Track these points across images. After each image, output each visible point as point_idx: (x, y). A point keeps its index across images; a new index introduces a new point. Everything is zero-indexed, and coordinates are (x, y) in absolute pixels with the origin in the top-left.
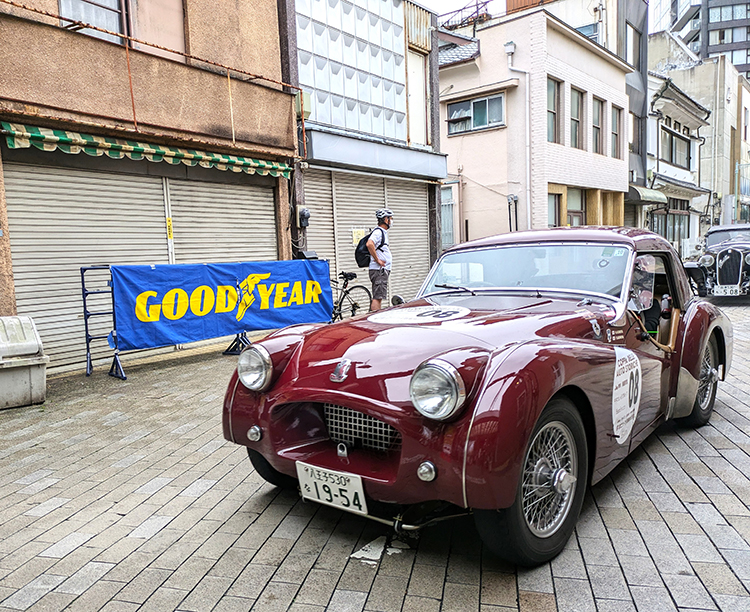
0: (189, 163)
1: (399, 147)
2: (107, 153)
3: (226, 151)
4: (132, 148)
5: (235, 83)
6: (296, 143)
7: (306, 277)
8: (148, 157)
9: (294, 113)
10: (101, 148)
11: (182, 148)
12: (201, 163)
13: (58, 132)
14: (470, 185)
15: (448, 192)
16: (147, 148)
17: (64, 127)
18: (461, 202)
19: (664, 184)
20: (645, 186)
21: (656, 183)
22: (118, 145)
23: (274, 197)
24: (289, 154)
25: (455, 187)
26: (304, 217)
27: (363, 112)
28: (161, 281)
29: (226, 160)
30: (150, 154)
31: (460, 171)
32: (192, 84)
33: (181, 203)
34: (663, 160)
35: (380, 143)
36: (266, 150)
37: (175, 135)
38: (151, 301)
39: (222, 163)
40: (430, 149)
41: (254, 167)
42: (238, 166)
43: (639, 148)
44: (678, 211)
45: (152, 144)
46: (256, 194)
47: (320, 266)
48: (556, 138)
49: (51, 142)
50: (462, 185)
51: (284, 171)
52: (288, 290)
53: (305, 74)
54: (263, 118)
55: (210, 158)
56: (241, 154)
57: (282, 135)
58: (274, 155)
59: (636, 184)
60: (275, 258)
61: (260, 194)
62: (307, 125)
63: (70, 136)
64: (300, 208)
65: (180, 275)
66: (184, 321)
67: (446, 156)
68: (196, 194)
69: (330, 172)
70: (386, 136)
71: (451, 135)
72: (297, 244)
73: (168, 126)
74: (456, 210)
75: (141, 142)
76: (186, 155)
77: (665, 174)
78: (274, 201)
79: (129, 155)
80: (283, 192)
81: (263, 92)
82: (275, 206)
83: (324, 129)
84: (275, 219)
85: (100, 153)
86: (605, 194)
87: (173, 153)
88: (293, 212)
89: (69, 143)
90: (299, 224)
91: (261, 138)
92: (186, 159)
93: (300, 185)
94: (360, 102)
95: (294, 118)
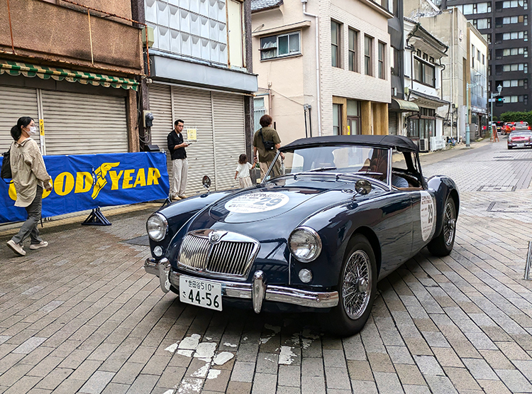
0: (57, 78)
1: (222, 68)
3: (87, 70)
4: (10, 66)
5: (94, 19)
6: (142, 64)
7: (148, 165)
8: (23, 73)
9: (141, 42)
11: (52, 67)
12: (67, 79)
14: (277, 96)
15: (262, 101)
16: (23, 67)
18: (271, 108)
19: (417, 98)
20: (403, 99)
21: (411, 97)
23: (126, 104)
24: (136, 72)
25: (266, 98)
26: (149, 120)
27: (195, 43)
29: (87, 76)
30: (25, 71)
31: (269, 86)
32: (60, 19)
33: (51, 108)
34: (415, 81)
35: (207, 65)
36: (118, 69)
37: (45, 57)
39: (83, 79)
40: (245, 70)
41: (109, 82)
42: (97, 81)
43: (398, 72)
44: (428, 117)
45: (27, 64)
46: (112, 102)
47: (158, 157)
48: (337, 63)
50: (271, 97)
51: (132, 85)
52: (133, 175)
53: (150, 14)
54: (117, 45)
55: (74, 74)
56: (99, 72)
57: (132, 58)
58: (125, 73)
59: (397, 97)
60: (126, 150)
61: (115, 102)
62: (150, 51)
64: (146, 112)
66: (49, 199)
67: (257, 75)
69: (170, 87)
70: (212, 60)
71: (263, 60)
72: (144, 139)
73: (40, 50)
75: (18, 62)
76: (55, 72)
77: (418, 91)
78: (126, 107)
79: (8, 72)
80: (133, 101)
81: (116, 26)
82: (126, 111)
83: (164, 54)
84: (127, 121)
86: (375, 104)
87: (45, 71)
88: (140, 116)
90: (144, 125)
91: (114, 60)
92: (55, 75)
93: (146, 96)
94: (192, 35)
95: (141, 47)
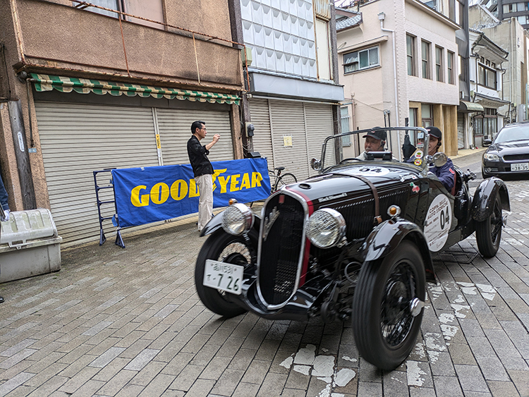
0: (169, 97)
1: (312, 82)
2: (110, 92)
3: (195, 88)
4: (127, 88)
5: (199, 43)
6: (243, 81)
7: (252, 170)
8: (139, 94)
9: (241, 61)
10: (105, 89)
11: (163, 87)
12: (178, 97)
13: (73, 79)
14: (359, 105)
15: (345, 110)
16: (138, 88)
17: (78, 76)
18: (354, 116)
19: (481, 99)
20: (469, 101)
21: (476, 99)
22: (117, 86)
23: (230, 118)
24: (238, 89)
25: (350, 107)
26: (251, 130)
27: (288, 60)
28: (149, 178)
29: (195, 94)
30: (140, 92)
31: (352, 96)
32: (169, 44)
33: (166, 124)
34: (479, 84)
35: (299, 79)
36: (222, 86)
37: (157, 78)
38: (142, 192)
39: (192, 96)
40: (332, 82)
41: (214, 98)
42: (204, 98)
43: (465, 78)
44: (490, 116)
45: (142, 85)
46: (218, 116)
47: (260, 162)
48: (413, 72)
49: (68, 86)
50: (354, 105)
51: (235, 100)
52: (240, 179)
53: (248, 36)
54: (219, 66)
55: (183, 93)
56: (205, 90)
57: (234, 76)
58: (228, 90)
59: (464, 100)
60: (232, 158)
61: (220, 116)
62: (249, 70)
63: (82, 82)
64: (247, 124)
65: (162, 173)
66: (167, 204)
67: (343, 86)
68: (175, 117)
69: (268, 100)
70: (303, 75)
71: (346, 74)
72: (246, 148)
73: (153, 72)
74: (351, 121)
75: (134, 84)
76: (167, 91)
77: (482, 93)
78: (230, 120)
79: (126, 93)
80: (236, 113)
81: (219, 48)
82: (231, 123)
83: (261, 71)
84: (231, 132)
85: (104, 92)
86: (445, 107)
87: (158, 91)
88: (243, 128)
89: (82, 86)
90: (247, 135)
91: (219, 78)
92: (166, 94)
93: (247, 109)
94: (285, 53)
95: (241, 65)
